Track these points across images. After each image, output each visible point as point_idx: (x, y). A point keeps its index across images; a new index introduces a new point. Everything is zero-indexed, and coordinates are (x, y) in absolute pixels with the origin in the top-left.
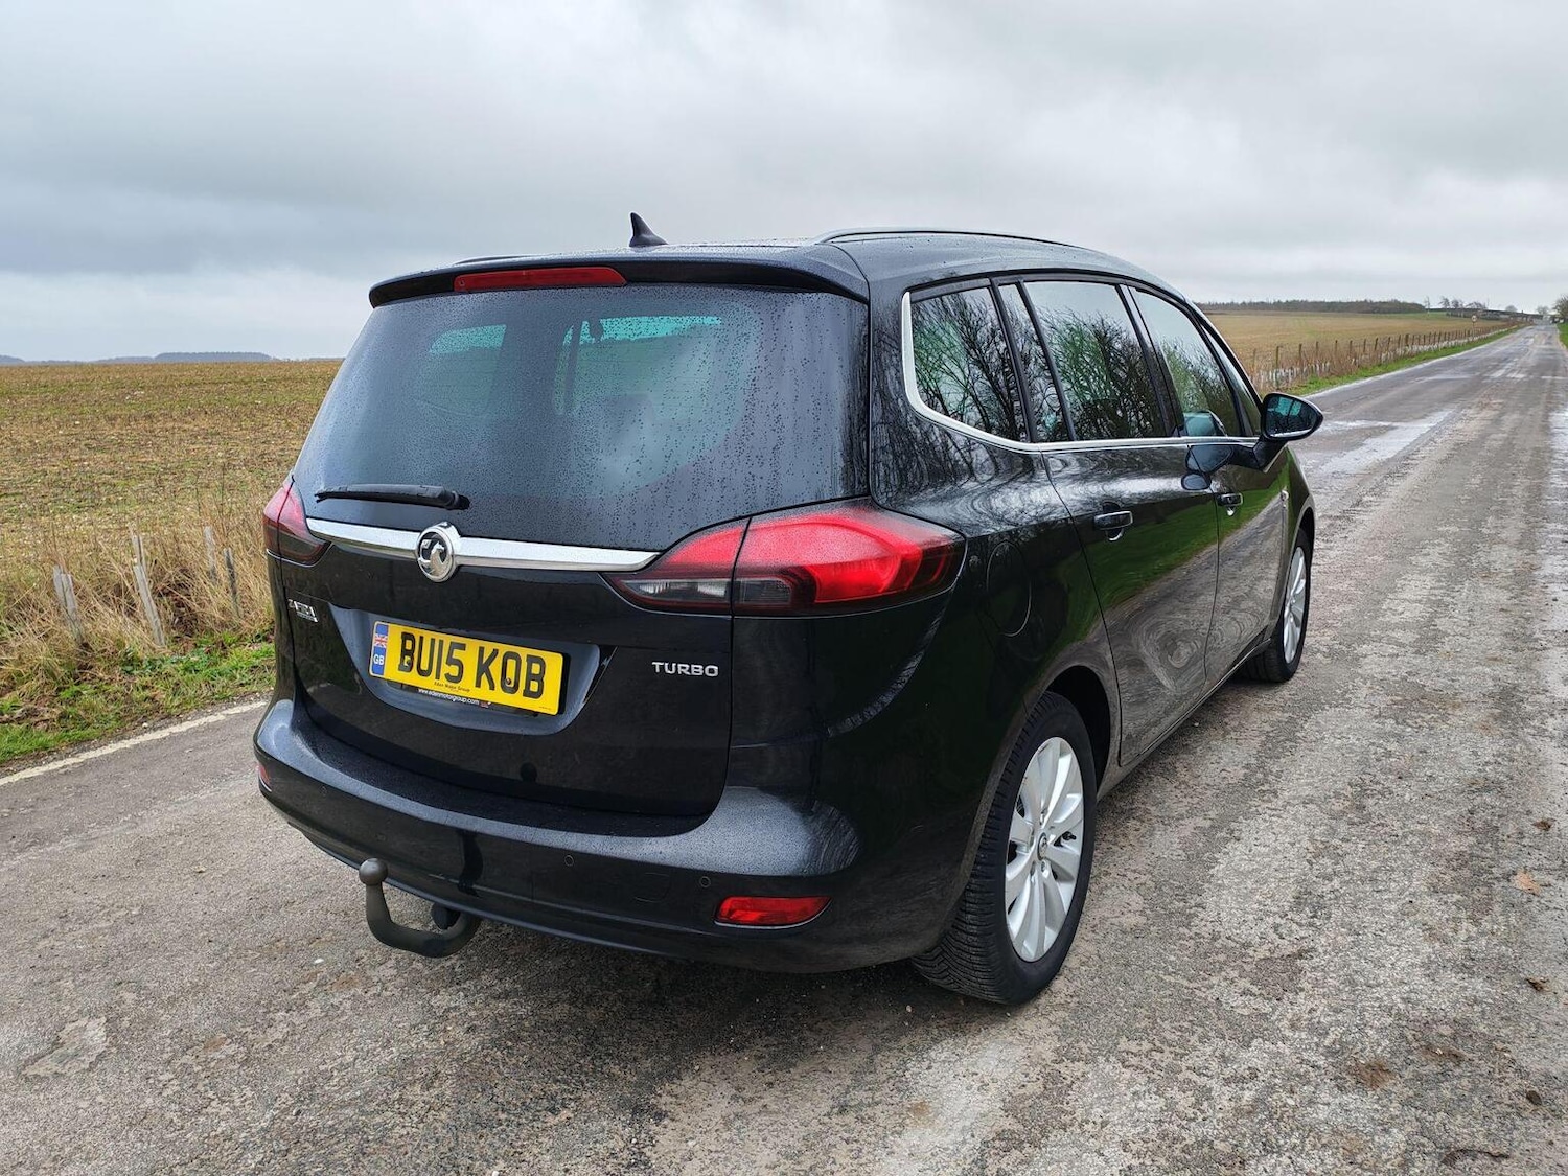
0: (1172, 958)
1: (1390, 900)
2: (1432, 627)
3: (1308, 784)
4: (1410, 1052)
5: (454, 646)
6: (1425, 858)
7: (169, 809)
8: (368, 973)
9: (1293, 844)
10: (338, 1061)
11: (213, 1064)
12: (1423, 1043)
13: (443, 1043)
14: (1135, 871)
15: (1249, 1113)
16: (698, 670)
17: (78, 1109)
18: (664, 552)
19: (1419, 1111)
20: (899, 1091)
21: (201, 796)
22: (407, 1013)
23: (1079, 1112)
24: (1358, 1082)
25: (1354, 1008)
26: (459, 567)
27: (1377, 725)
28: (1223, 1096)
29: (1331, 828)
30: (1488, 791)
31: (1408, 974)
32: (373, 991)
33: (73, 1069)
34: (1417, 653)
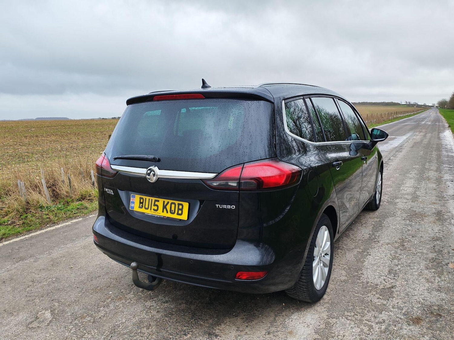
0: (356, 289)
1: (415, 271)
2: (415, 194)
3: (387, 239)
4: (427, 314)
5: (156, 201)
6: (423, 259)
7: (59, 250)
8: (126, 296)
9: (386, 256)
10: (121, 321)
11: (84, 323)
12: (430, 312)
13: (150, 316)
14: (342, 264)
15: (384, 332)
16: (229, 207)
17: (46, 337)
18: (219, 173)
19: (432, 331)
20: (284, 328)
21: (68, 246)
22: (139, 308)
23: (336, 333)
24: (413, 323)
25: (409, 302)
26: (159, 178)
27: (404, 222)
28: (376, 327)
29: (396, 251)
30: (438, 240)
31: (423, 292)
32: (128, 301)
33: (43, 325)
34: (412, 202)
